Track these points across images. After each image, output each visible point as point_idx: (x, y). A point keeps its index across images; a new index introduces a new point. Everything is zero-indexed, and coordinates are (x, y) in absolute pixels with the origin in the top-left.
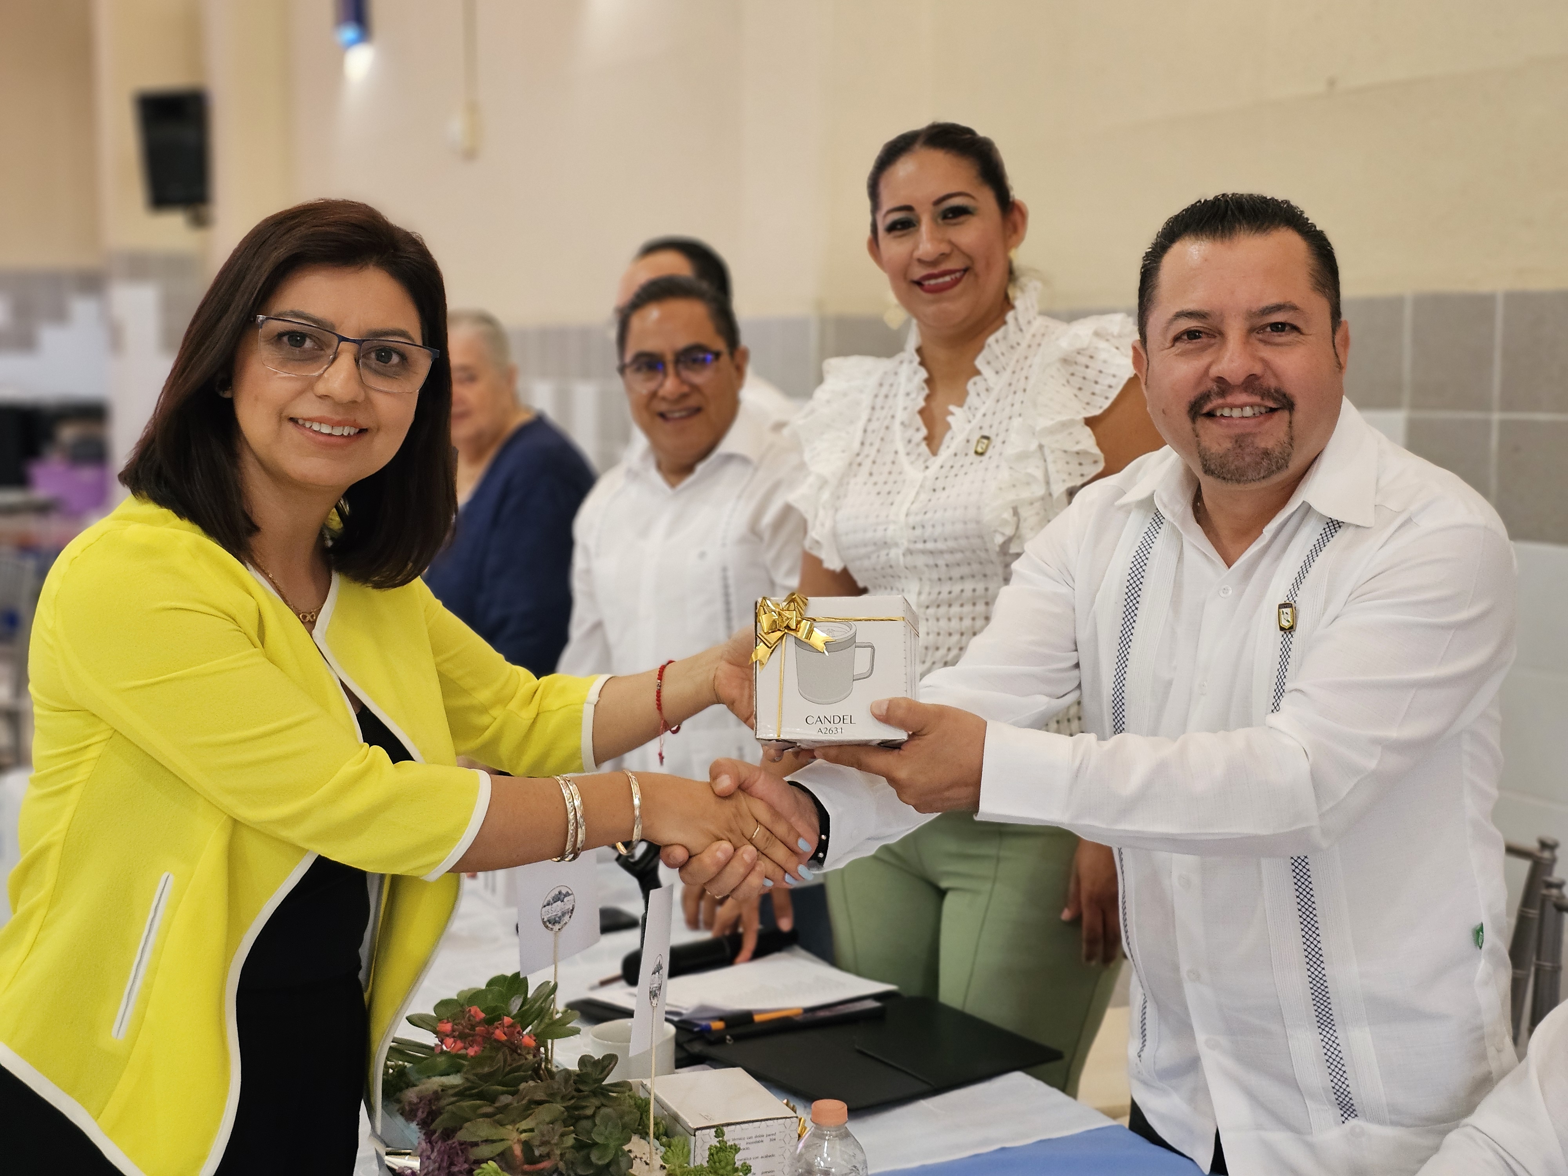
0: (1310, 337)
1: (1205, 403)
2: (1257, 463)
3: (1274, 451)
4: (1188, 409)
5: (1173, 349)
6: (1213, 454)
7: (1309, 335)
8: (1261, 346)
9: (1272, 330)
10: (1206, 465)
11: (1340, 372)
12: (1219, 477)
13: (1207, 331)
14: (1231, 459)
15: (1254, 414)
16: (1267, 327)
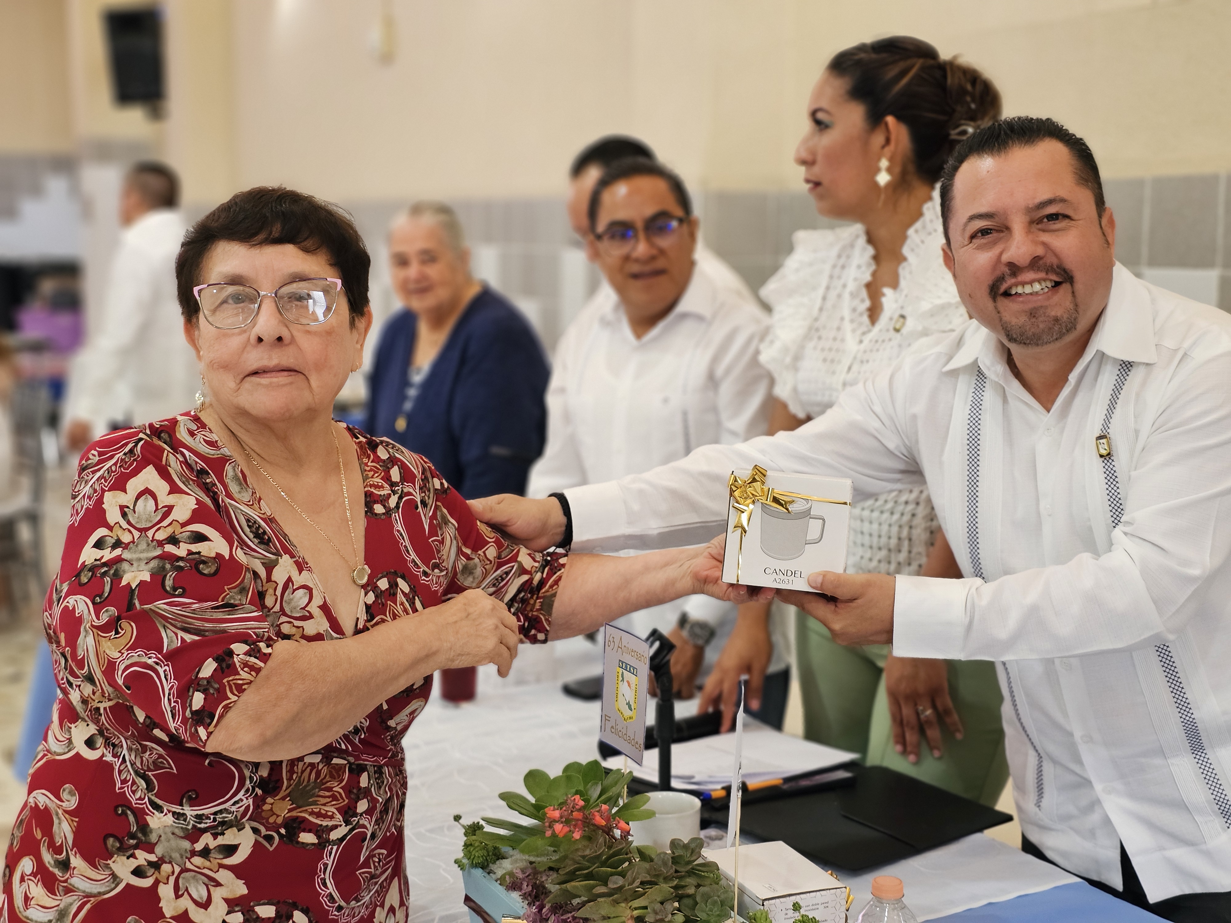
0: (1081, 222)
1: (1001, 284)
2: (1050, 329)
3: (1063, 317)
4: (988, 291)
5: (971, 245)
6: (1013, 326)
7: (1080, 220)
8: (1041, 233)
9: (1049, 221)
10: (1009, 335)
11: (1108, 247)
12: (1021, 343)
13: (995, 228)
14: (1028, 328)
16: (1043, 219)
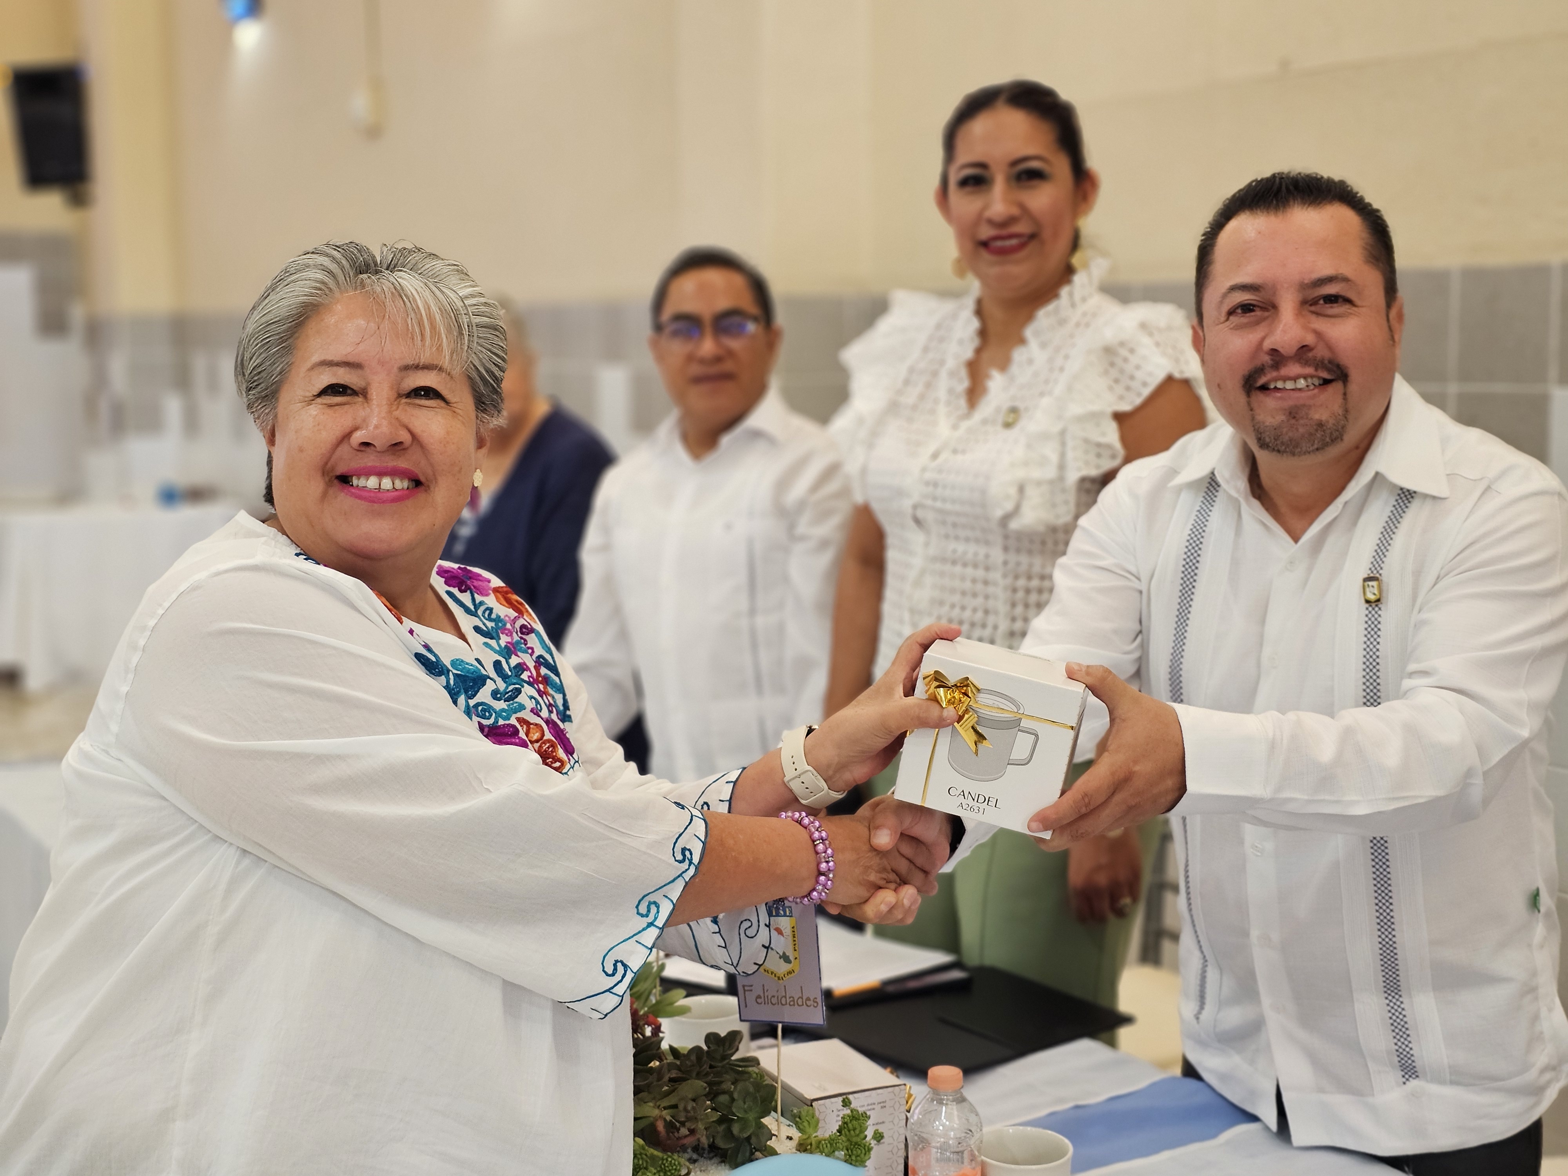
1: (1260, 375)
10: (1260, 439)
11: (1393, 345)
12: (1272, 449)
13: (1260, 304)
15: (1307, 386)
